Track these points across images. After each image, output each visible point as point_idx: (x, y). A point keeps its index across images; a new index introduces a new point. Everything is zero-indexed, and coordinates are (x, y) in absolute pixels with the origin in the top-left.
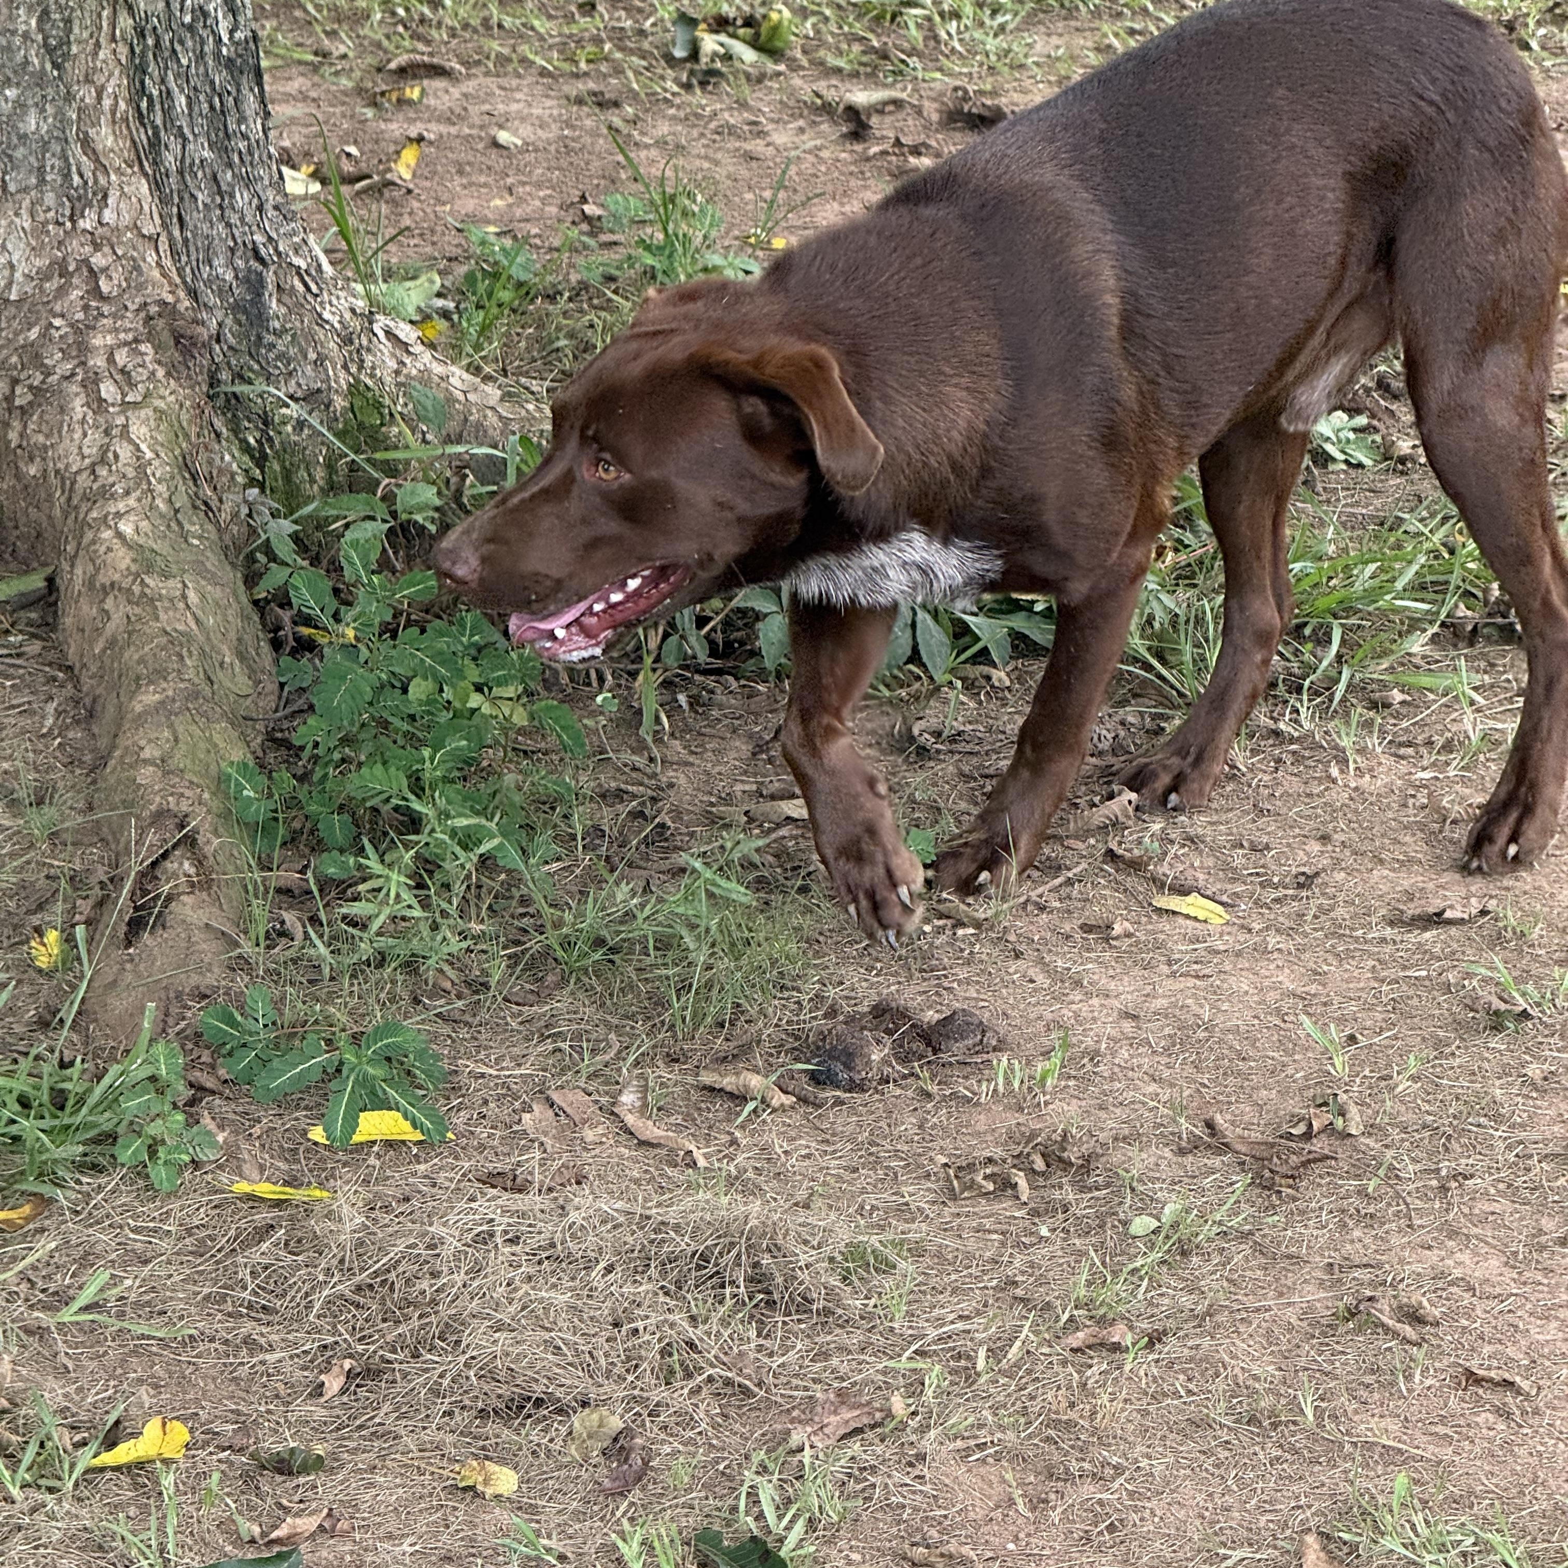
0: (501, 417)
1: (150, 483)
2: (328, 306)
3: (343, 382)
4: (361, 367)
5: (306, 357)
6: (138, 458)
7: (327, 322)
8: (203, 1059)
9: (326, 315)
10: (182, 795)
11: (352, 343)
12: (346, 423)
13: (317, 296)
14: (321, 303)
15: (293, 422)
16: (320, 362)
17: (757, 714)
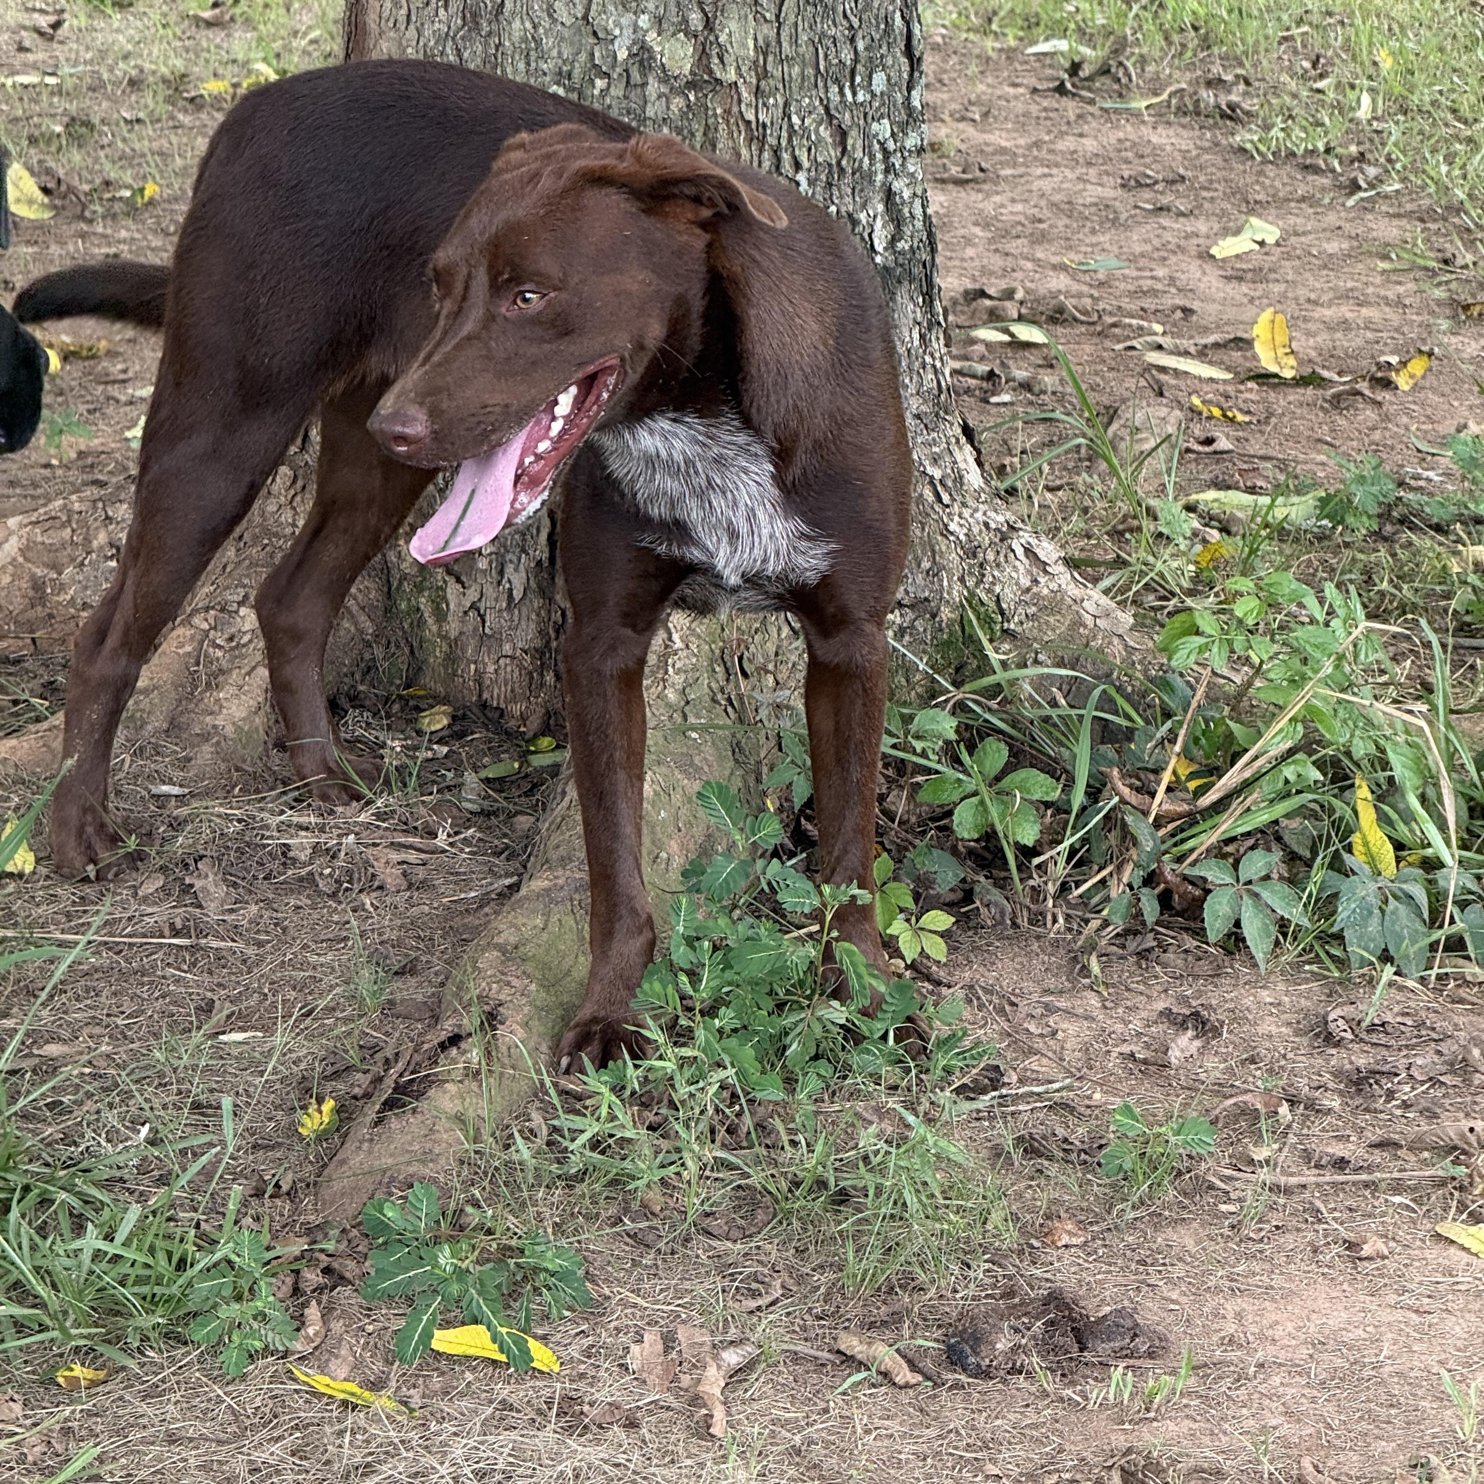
0: (1126, 646)
1: (666, 673)
2: (956, 518)
3: (955, 593)
4: (980, 582)
5: (919, 566)
6: (667, 647)
7: (952, 533)
8: (360, 1248)
9: (953, 527)
10: (508, 984)
11: (975, 556)
12: (951, 634)
13: (947, 506)
14: (949, 514)
15: (896, 628)
16: (934, 573)
17: (1196, 977)
